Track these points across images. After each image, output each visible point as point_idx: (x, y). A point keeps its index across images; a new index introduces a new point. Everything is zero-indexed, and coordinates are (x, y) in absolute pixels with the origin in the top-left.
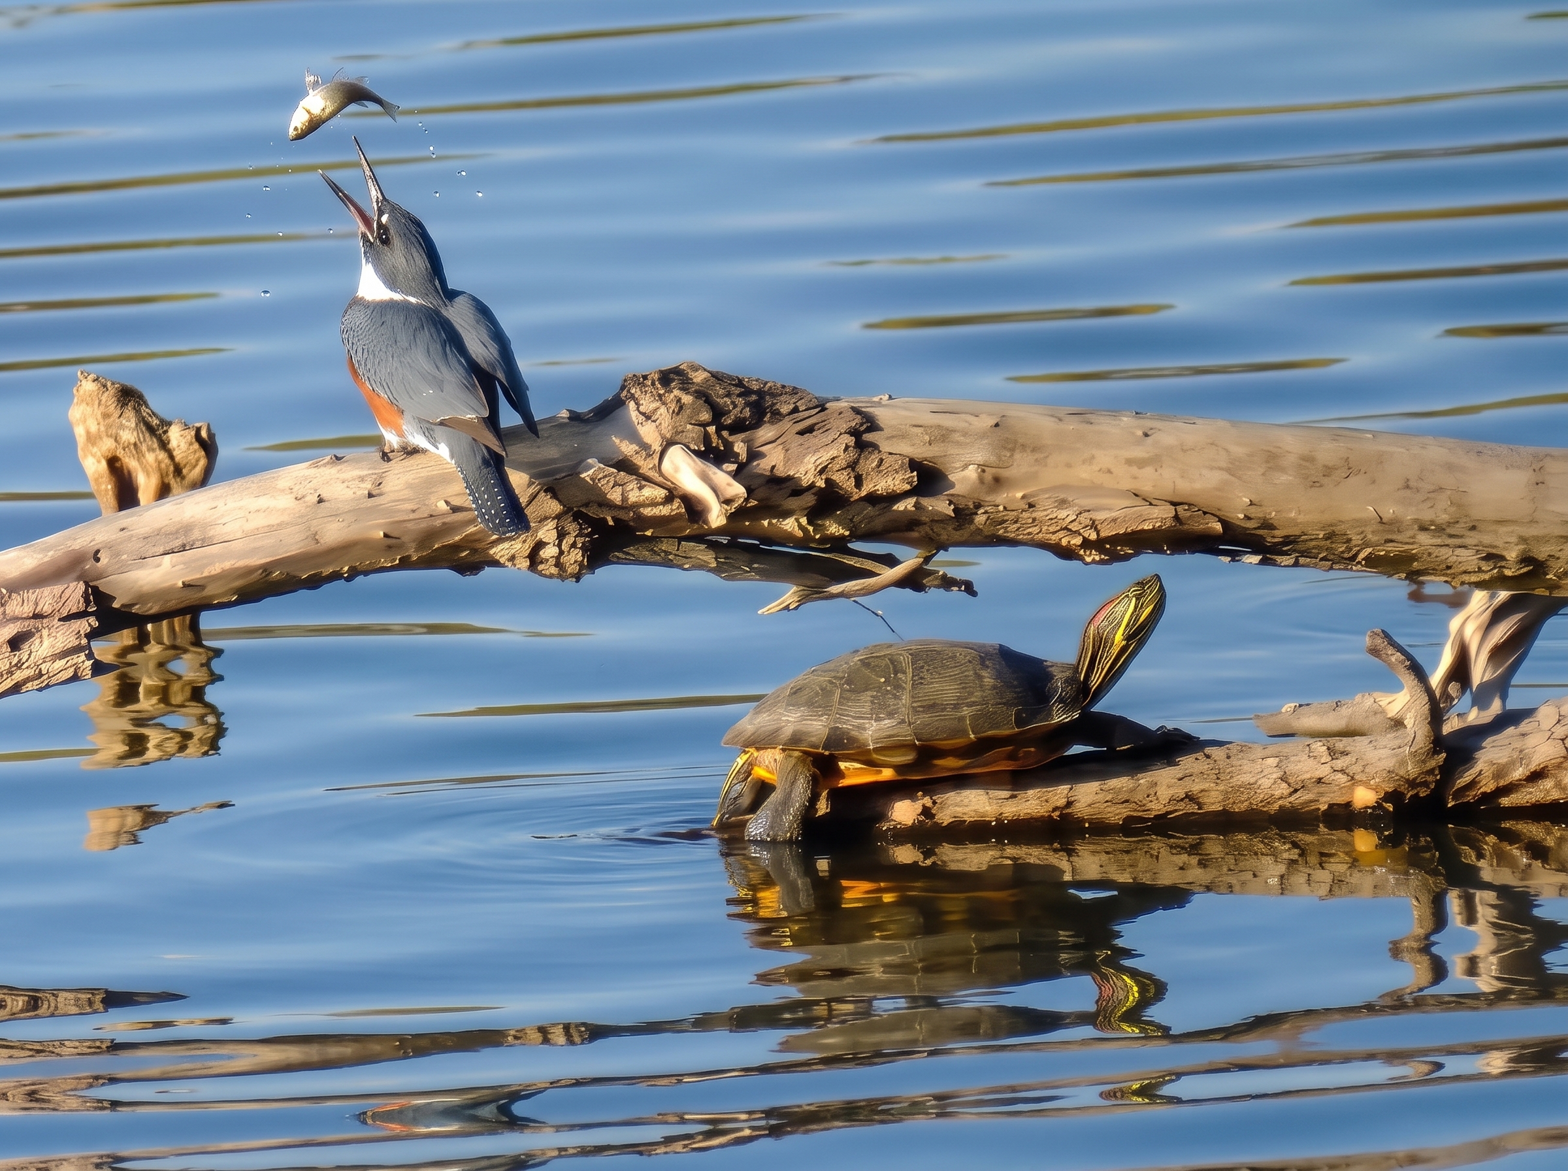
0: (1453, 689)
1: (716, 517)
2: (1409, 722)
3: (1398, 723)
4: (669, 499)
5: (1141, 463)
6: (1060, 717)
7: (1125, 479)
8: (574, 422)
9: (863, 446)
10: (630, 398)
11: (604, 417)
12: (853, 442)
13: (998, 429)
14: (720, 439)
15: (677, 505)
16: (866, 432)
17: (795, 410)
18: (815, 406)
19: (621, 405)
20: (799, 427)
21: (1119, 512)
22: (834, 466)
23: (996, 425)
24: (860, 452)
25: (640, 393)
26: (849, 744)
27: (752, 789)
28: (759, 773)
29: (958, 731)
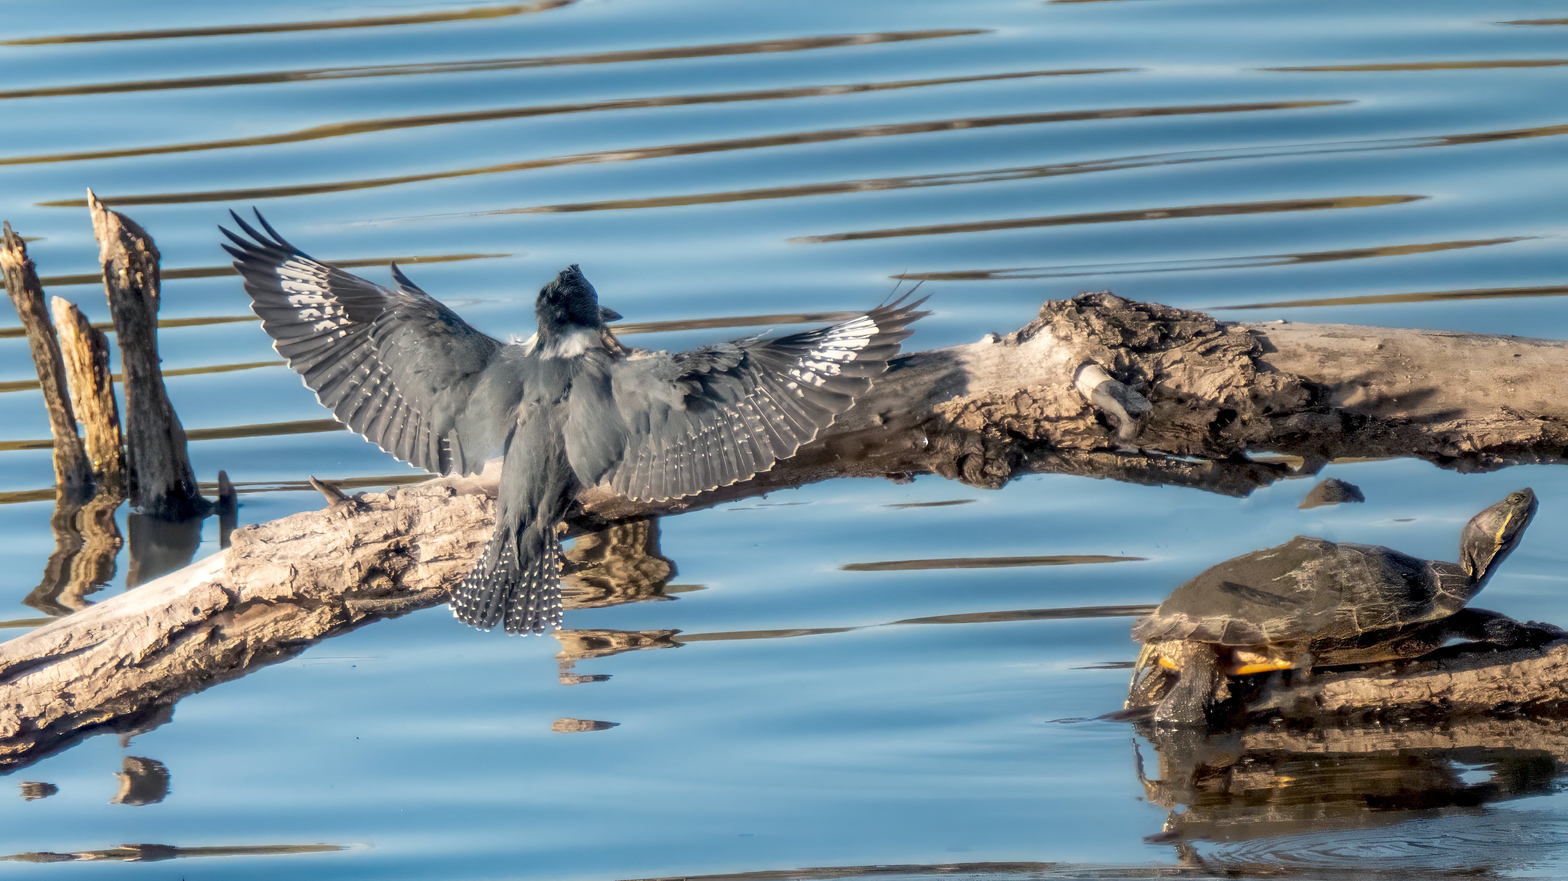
1: (1125, 430)
4: (1083, 414)
5: (1513, 382)
6: (1441, 612)
8: (998, 344)
9: (1259, 366)
10: (1047, 323)
11: (1025, 340)
12: (1250, 362)
13: (1383, 351)
14: (1130, 360)
15: (1091, 419)
16: (1262, 353)
17: (1199, 334)
18: (1216, 330)
19: (1040, 328)
20: (1201, 349)
21: (1493, 426)
22: (1233, 384)
23: (1381, 347)
24: (1257, 371)
25: (1056, 318)
26: (1244, 636)
27: (1160, 677)
28: (1165, 661)
29: (1346, 623)
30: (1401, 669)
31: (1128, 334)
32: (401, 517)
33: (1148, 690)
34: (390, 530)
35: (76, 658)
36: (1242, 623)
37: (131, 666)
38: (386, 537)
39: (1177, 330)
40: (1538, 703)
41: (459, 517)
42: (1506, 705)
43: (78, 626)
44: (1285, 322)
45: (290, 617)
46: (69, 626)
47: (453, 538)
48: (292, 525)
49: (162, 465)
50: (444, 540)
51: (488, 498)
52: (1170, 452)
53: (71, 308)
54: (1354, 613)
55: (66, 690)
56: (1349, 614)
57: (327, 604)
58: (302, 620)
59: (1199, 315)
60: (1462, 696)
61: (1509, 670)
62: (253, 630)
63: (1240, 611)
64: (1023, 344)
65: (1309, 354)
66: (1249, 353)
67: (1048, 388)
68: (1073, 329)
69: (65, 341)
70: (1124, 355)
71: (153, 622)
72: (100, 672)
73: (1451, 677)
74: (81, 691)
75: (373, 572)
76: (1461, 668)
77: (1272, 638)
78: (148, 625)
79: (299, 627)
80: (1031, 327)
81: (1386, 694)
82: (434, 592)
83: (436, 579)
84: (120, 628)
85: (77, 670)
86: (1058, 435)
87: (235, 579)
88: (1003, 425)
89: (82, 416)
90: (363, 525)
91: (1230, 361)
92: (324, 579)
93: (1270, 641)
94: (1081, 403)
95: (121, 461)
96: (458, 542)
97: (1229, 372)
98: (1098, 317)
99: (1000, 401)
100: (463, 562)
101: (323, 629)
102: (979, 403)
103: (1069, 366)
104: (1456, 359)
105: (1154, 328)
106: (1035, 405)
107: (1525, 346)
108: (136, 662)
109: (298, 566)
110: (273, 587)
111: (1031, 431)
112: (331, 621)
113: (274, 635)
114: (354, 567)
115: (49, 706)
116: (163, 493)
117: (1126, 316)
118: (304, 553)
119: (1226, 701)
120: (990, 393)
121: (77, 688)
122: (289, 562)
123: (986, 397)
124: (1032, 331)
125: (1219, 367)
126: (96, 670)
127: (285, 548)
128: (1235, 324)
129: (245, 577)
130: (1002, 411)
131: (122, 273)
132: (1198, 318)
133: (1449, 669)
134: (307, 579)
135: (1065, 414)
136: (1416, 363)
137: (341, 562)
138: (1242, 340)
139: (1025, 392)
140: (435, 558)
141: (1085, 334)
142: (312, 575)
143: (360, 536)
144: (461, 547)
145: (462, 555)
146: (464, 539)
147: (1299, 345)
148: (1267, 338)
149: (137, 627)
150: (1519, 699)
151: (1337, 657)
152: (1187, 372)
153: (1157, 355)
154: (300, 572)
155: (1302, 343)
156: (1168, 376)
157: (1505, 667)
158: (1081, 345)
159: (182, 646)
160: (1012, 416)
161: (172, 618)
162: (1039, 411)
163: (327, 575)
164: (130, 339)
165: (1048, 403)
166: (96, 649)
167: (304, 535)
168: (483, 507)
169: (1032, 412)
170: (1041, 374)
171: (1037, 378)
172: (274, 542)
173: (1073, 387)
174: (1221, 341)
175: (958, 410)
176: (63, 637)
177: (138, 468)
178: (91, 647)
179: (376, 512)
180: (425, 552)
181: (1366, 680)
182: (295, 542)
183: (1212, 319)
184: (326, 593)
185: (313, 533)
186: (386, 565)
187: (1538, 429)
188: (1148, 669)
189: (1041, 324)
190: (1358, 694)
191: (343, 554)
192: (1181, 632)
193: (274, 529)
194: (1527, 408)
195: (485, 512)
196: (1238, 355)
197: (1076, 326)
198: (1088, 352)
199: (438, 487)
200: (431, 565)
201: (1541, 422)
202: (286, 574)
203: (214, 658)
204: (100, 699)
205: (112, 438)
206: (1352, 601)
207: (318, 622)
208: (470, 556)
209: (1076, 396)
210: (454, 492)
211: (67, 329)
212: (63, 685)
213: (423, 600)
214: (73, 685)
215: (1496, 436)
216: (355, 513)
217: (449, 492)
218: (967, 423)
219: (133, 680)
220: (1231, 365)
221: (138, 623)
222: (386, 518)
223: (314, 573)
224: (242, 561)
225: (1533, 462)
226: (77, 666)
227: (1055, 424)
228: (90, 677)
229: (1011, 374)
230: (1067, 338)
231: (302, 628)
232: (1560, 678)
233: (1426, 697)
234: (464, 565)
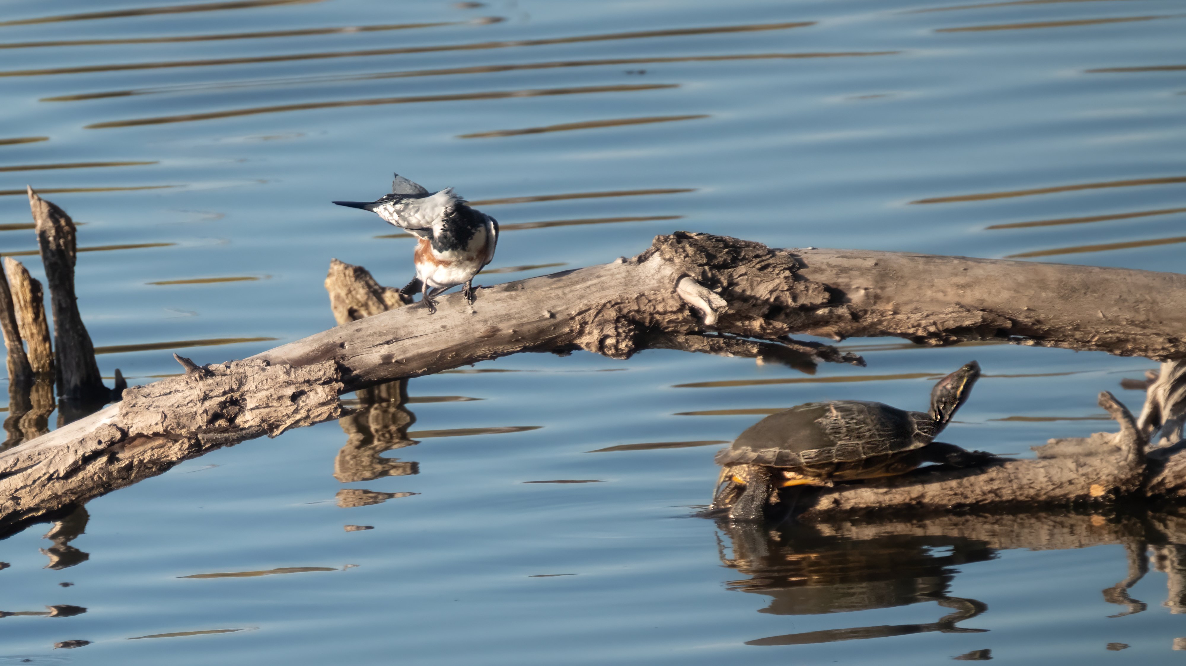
0: (1151, 428)
1: (709, 320)
2: (1124, 448)
3: (1118, 449)
4: (681, 309)
5: (963, 287)
6: (917, 445)
7: (952, 295)
8: (625, 264)
9: (797, 277)
10: (658, 250)
11: (643, 261)
12: (790, 275)
13: (877, 267)
14: (712, 274)
15: (687, 313)
16: (799, 269)
17: (757, 256)
18: (768, 254)
19: (653, 254)
20: (758, 266)
21: (950, 316)
22: (780, 289)
23: (876, 264)
24: (795, 281)
25: (663, 247)
26: (789, 461)
27: (734, 489)
28: (736, 478)
29: (855, 452)
30: (891, 483)
31: (711, 257)
32: (234, 379)
33: (726, 497)
34: (227, 389)
35: (21, 474)
36: (786, 453)
37: (58, 478)
38: (225, 393)
39: (743, 254)
40: (981, 503)
41: (272, 379)
42: (959, 506)
43: (23, 453)
44: (814, 249)
45: (162, 446)
46: (16, 453)
47: (268, 393)
48: (162, 386)
49: (78, 364)
50: (262, 394)
51: (291, 367)
52: (738, 335)
53: (17, 265)
54: (861, 445)
55: (15, 495)
56: (857, 446)
57: (186, 437)
58: (170, 448)
59: (757, 244)
60: (931, 500)
61: (962, 482)
62: (138, 454)
63: (786, 445)
64: (642, 264)
65: (829, 269)
66: (789, 269)
67: (658, 293)
68: (674, 253)
69: (14, 286)
70: (708, 270)
71: (72, 450)
72: (37, 483)
73: (924, 487)
74: (25, 495)
75: (216, 417)
76: (929, 482)
77: (807, 463)
78: (68, 451)
79: (168, 452)
80: (647, 253)
81: (881, 498)
82: (256, 428)
83: (258, 420)
84: (50, 453)
85: (22, 481)
86: (665, 324)
87: (125, 421)
88: (629, 317)
89: (25, 336)
90: (209, 385)
91: (778, 274)
92: (184, 420)
93: (805, 464)
94: (680, 302)
95: (51, 364)
96: (271, 396)
97: (777, 281)
98: (690, 246)
99: (627, 301)
100: (275, 409)
101: (183, 454)
102: (613, 303)
103: (672, 278)
104: (925, 271)
105: (727, 253)
106: (650, 304)
107: (970, 263)
108: (61, 475)
109: (166, 412)
110: (150, 426)
111: (647, 321)
112: (188, 449)
113: (151, 458)
114: (203, 413)
115: (3, 505)
116: (78, 383)
117: (709, 245)
118: (170, 404)
119: (777, 504)
120: (620, 296)
121: (21, 493)
122: (161, 410)
123: (617, 298)
124: (648, 255)
125: (770, 278)
126: (34, 482)
127: (158, 400)
128: (781, 250)
129: (132, 420)
130: (628, 308)
131: (51, 239)
132: (756, 246)
133: (923, 482)
134: (172, 420)
135: (670, 309)
136: (899, 274)
137: (195, 410)
138: (785, 260)
139: (643, 295)
140: (256, 406)
141: (682, 257)
142: (176, 418)
143: (207, 393)
144: (273, 399)
145: (274, 405)
146: (275, 393)
147: (822, 263)
148: (801, 259)
149: (61, 453)
150: (968, 501)
151: (849, 474)
152: (749, 282)
153: (730, 270)
154: (168, 416)
155: (825, 261)
156: (737, 284)
157: (959, 481)
158: (679, 264)
159: (91, 465)
160: (635, 311)
161: (84, 447)
162: (652, 308)
163: (186, 418)
164: (57, 282)
165: (658, 302)
166: (34, 468)
167: (170, 393)
168: (288, 373)
169: (648, 308)
170: (654, 283)
171: (651, 286)
172: (151, 397)
173: (674, 291)
174: (771, 261)
175: (599, 307)
176: (12, 460)
177: (63, 368)
178: (32, 466)
179: (217, 377)
180: (250, 403)
181: (868, 490)
182: (165, 397)
183: (765, 247)
184: (185, 430)
185: (176, 391)
186: (225, 411)
187: (980, 317)
188: (726, 484)
189: (654, 251)
190: (863, 499)
191: (196, 404)
192: (746, 459)
193: (150, 388)
194: (972, 303)
195: (289, 376)
196: (783, 270)
197: (676, 252)
198: (684, 269)
199: (258, 360)
200: (254, 411)
201: (981, 313)
202: (158, 418)
203: (112, 473)
204: (37, 501)
205: (45, 349)
206: (859, 437)
207: (180, 449)
208: (279, 405)
209: (676, 297)
210: (268, 364)
211: (15, 278)
212: (13, 491)
213: (248, 434)
214: (20, 491)
215: (952, 322)
216: (204, 377)
217: (265, 364)
218: (605, 316)
219: (58, 487)
220: (778, 276)
221: (62, 450)
222: (224, 381)
223: (178, 416)
224: (131, 410)
225: (976, 339)
226: (22, 479)
227: (663, 316)
228: (30, 486)
229: (634, 283)
230: (671, 260)
231: (169, 453)
232: (995, 487)
233: (907, 500)
234: (275, 411)
